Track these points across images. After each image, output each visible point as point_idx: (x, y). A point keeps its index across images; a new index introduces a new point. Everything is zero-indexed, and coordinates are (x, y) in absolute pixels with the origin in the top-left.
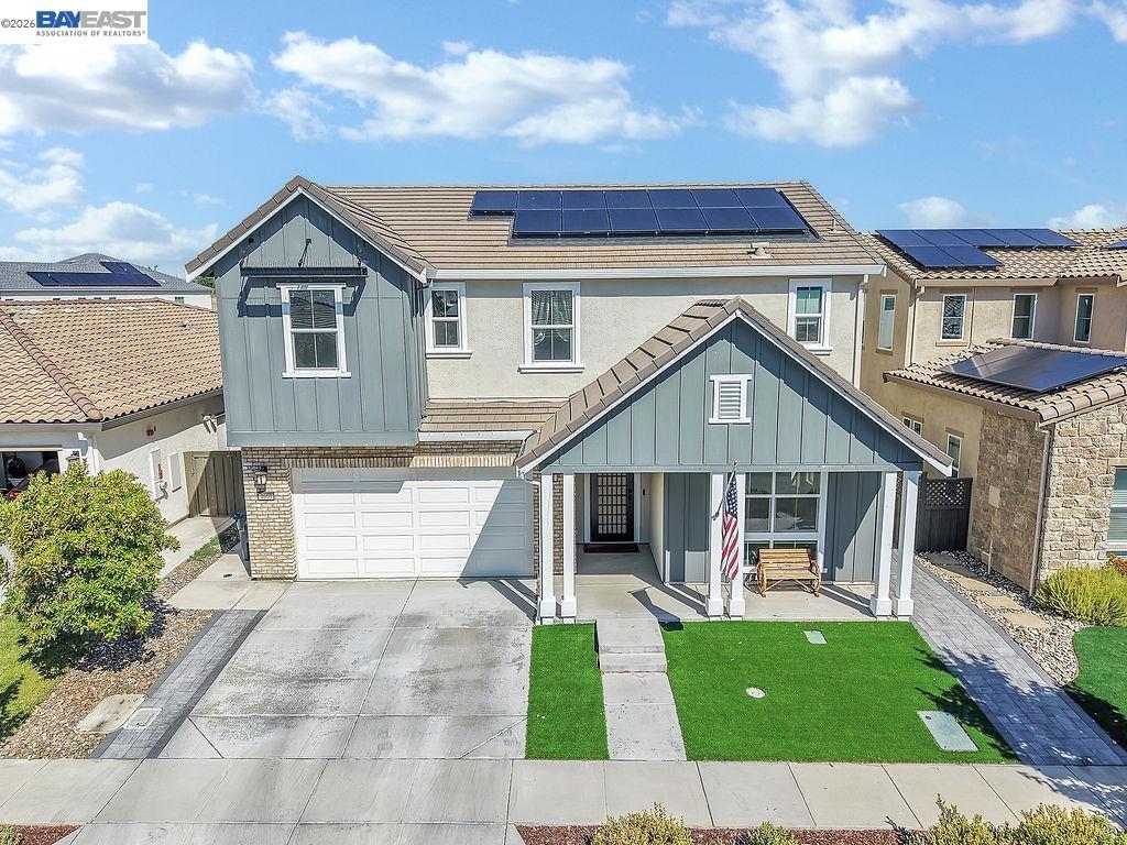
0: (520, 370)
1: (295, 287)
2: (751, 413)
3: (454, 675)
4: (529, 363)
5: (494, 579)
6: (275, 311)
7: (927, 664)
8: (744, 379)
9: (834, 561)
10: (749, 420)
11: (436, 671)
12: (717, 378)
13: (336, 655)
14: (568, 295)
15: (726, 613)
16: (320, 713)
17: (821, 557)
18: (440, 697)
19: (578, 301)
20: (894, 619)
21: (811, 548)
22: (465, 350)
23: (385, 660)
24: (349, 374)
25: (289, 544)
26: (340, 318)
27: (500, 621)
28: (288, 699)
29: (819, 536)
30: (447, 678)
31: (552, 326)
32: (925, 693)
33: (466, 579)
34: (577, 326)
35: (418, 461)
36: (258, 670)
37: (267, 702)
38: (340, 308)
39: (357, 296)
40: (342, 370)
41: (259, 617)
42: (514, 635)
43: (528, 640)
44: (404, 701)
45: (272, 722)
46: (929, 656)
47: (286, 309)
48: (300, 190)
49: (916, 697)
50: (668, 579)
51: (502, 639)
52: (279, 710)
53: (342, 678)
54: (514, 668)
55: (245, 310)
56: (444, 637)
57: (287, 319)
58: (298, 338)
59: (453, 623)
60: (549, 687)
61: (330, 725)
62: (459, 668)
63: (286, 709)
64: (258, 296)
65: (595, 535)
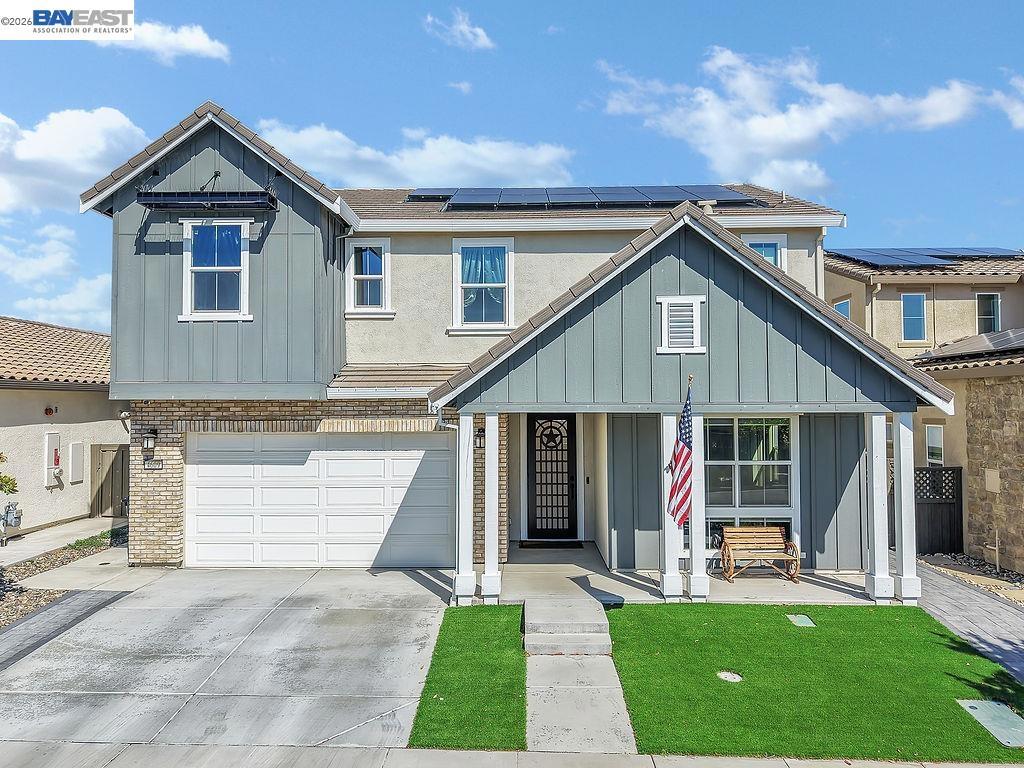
0: (447, 332)
1: (198, 222)
2: (707, 340)
3: (335, 654)
4: (458, 322)
5: (410, 570)
6: (175, 248)
7: (953, 648)
8: (696, 301)
9: (814, 543)
10: (704, 350)
11: (313, 649)
12: (666, 300)
13: (192, 632)
14: (500, 252)
15: (686, 594)
16: (144, 690)
17: (796, 539)
18: (310, 676)
19: (511, 258)
20: (899, 604)
21: (786, 527)
22: (389, 310)
23: (253, 637)
24: (251, 318)
25: (176, 522)
26: (245, 256)
27: (408, 604)
28: (108, 677)
29: (793, 512)
30: (324, 657)
31: (484, 285)
32: (959, 679)
33: (377, 568)
34: (511, 285)
35: (326, 426)
36: (88, 645)
37: (82, 678)
38: (245, 245)
39: (265, 232)
40: (244, 313)
41: (117, 597)
42: (421, 615)
43: (438, 620)
44: (262, 679)
45: (77, 700)
46: (952, 640)
47: (188, 245)
48: (210, 116)
49: (949, 682)
50: (615, 565)
51: (406, 621)
52: (93, 687)
53: (191, 654)
54: (415, 648)
55: (143, 247)
56: (334, 617)
57: (188, 256)
58: (199, 277)
59: (348, 605)
60: (455, 666)
61: (152, 704)
62: (343, 646)
63: (101, 687)
64: (160, 232)
65: (533, 531)
